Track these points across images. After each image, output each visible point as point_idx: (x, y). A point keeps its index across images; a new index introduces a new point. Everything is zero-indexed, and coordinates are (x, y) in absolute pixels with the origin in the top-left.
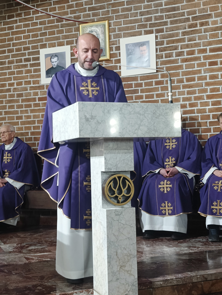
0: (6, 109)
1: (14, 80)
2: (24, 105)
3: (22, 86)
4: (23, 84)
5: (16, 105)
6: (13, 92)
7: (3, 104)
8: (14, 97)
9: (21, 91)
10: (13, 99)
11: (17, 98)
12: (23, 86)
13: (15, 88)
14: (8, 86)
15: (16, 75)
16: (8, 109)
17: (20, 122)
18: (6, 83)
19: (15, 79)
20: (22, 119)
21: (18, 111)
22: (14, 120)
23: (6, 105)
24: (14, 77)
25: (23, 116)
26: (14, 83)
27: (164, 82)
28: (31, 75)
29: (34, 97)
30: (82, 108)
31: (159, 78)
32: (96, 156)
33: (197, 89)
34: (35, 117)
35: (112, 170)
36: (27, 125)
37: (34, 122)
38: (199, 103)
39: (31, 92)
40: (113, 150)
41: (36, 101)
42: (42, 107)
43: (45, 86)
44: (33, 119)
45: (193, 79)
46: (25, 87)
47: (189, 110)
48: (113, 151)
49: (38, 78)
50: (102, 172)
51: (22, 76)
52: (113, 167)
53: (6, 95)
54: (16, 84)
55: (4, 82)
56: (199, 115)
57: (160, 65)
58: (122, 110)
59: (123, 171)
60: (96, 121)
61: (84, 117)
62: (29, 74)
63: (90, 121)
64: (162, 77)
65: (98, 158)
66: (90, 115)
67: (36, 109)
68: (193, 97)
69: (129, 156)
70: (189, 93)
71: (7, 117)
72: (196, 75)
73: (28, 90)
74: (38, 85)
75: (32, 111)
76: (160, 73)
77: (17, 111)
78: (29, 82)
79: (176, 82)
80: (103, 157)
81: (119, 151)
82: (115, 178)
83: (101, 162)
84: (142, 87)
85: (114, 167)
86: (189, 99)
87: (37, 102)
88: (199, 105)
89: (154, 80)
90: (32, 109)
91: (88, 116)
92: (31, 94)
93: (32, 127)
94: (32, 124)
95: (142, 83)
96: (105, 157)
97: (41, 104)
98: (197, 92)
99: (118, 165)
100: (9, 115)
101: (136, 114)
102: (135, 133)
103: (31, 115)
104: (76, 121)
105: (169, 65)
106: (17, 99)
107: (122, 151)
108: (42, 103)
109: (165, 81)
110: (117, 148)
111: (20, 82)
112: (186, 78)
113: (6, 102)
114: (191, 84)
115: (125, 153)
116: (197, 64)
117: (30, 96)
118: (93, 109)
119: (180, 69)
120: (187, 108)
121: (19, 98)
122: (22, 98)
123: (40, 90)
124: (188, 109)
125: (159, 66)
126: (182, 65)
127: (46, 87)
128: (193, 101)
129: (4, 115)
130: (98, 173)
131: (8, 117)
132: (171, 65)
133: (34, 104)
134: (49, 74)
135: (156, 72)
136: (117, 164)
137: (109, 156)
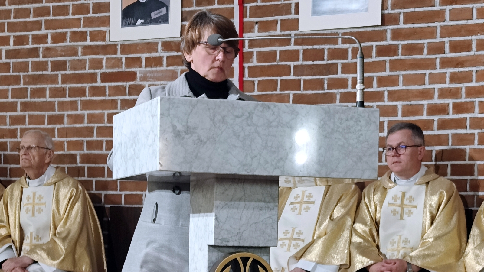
0: (27, 97)
1: (46, 29)
2: (68, 89)
3: (65, 44)
4: (68, 40)
5: (50, 89)
6: (44, 57)
7: (19, 84)
8: (46, 69)
9: (61, 56)
10: (43, 75)
11: (51, 71)
12: (68, 43)
13: (47, 49)
14: (32, 42)
15: (51, 17)
16: (31, 98)
17: (58, 129)
18: (28, 36)
19: (50, 25)
20: (62, 122)
21: (55, 104)
22: (44, 124)
23: (27, 88)
24: (46, 21)
25: (63, 115)
26: (46, 36)
27: (398, 50)
28: (88, 18)
29: (92, 71)
30: (169, 109)
31: (386, 40)
32: (200, 212)
33: (474, 69)
34: (92, 118)
35: (231, 244)
36: (73, 136)
37: (89, 131)
38: (477, 104)
39: (86, 60)
40: (235, 201)
41: (96, 81)
42: (110, 96)
43: (119, 47)
44: (87, 123)
45: (467, 46)
46: (71, 46)
47: (453, 120)
48: (234, 203)
49: (103, 26)
50: (209, 246)
51: (65, 19)
52: (233, 238)
53: (27, 64)
54: (51, 38)
55: (24, 31)
56: (476, 131)
57: (390, 9)
58: (252, 117)
59: (253, 246)
60: (196, 138)
61: (170, 130)
62: (81, 16)
63: (183, 138)
64: (394, 38)
65: (203, 217)
66: (184, 124)
67: (95, 101)
68: (463, 90)
69: (267, 215)
70: (454, 78)
71: (27, 116)
72: (474, 37)
73: (80, 54)
74: (103, 43)
75: (86, 105)
76: (389, 28)
77: (50, 102)
78: (82, 36)
79: (425, 51)
80: (213, 214)
81: (247, 203)
82: (235, 260)
83: (208, 226)
84: (346, 58)
85: (234, 236)
86: (454, 93)
87: (99, 83)
88: (477, 109)
89: (375, 44)
90: (87, 100)
91: (179, 127)
92: (86, 63)
93: (85, 144)
94: (85, 137)
95: (346, 50)
96: (215, 215)
97: (107, 90)
98: (474, 78)
99: (243, 234)
100: (32, 113)
101: (282, 127)
102: (278, 168)
103: (84, 115)
104: (155, 136)
105: (412, 10)
106: (51, 75)
107: (253, 204)
108: (109, 87)
109: (400, 47)
110: (244, 198)
111: (60, 33)
112: (450, 42)
113: (27, 80)
114: (461, 57)
115: (260, 210)
116: (478, 10)
117: (82, 69)
118: (191, 112)
119: (436, 20)
120: (448, 114)
121: (58, 72)
122: (63, 72)
123: (107, 55)
124: (452, 116)
125: (388, 11)
126: (443, 11)
127: (121, 48)
128: (464, 99)
129: (21, 111)
130: (202, 249)
131: (30, 116)
132: (417, 9)
133: (92, 89)
134: (130, 17)
135: (380, 24)
136: (242, 230)
137: (224, 213)
